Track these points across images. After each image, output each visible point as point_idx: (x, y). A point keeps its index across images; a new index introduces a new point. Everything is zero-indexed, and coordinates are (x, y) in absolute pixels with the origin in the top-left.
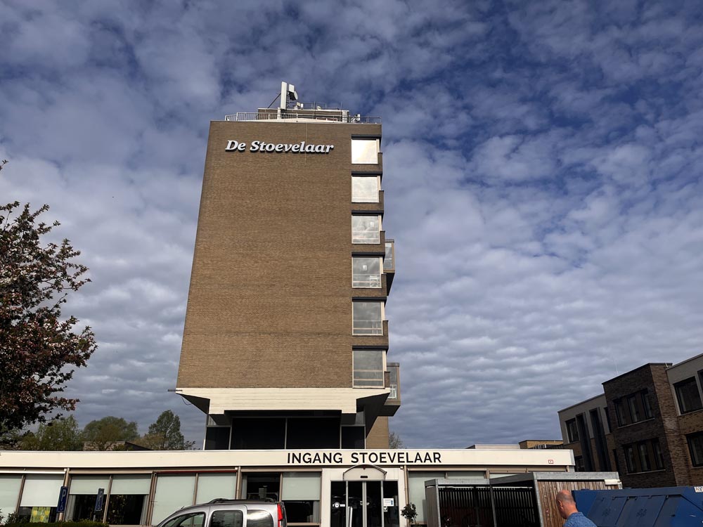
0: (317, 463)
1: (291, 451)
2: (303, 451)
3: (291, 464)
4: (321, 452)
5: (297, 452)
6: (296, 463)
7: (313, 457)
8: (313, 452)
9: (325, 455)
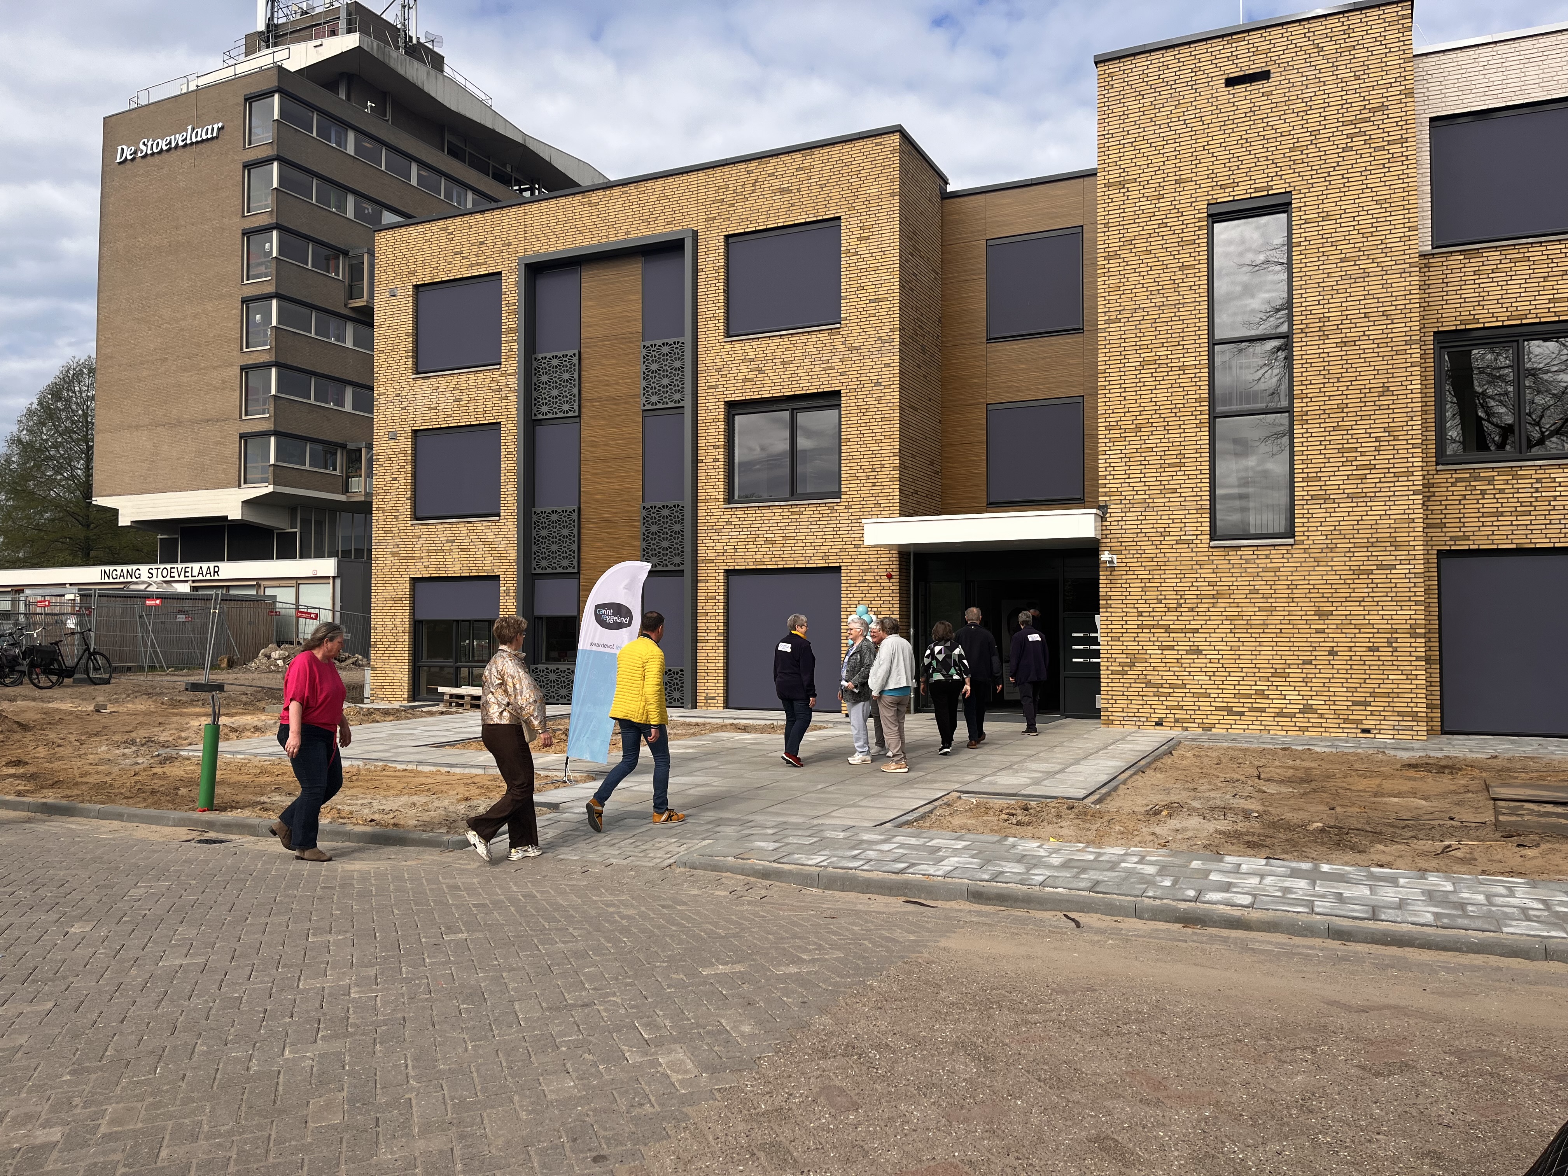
0: (122, 580)
1: (104, 568)
2: (112, 568)
3: (103, 581)
4: (125, 568)
5: (107, 568)
6: (107, 580)
7: (119, 573)
8: (119, 568)
9: (128, 571)
